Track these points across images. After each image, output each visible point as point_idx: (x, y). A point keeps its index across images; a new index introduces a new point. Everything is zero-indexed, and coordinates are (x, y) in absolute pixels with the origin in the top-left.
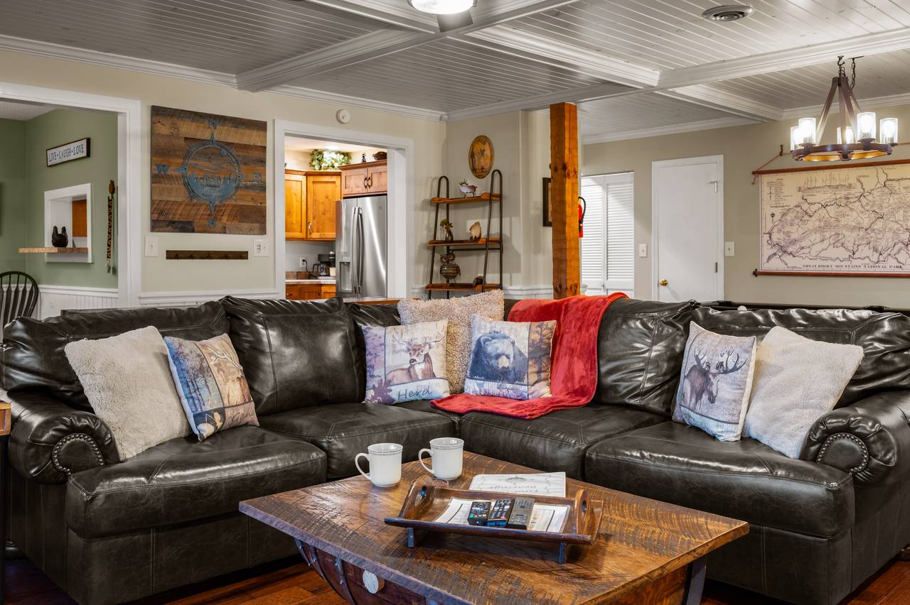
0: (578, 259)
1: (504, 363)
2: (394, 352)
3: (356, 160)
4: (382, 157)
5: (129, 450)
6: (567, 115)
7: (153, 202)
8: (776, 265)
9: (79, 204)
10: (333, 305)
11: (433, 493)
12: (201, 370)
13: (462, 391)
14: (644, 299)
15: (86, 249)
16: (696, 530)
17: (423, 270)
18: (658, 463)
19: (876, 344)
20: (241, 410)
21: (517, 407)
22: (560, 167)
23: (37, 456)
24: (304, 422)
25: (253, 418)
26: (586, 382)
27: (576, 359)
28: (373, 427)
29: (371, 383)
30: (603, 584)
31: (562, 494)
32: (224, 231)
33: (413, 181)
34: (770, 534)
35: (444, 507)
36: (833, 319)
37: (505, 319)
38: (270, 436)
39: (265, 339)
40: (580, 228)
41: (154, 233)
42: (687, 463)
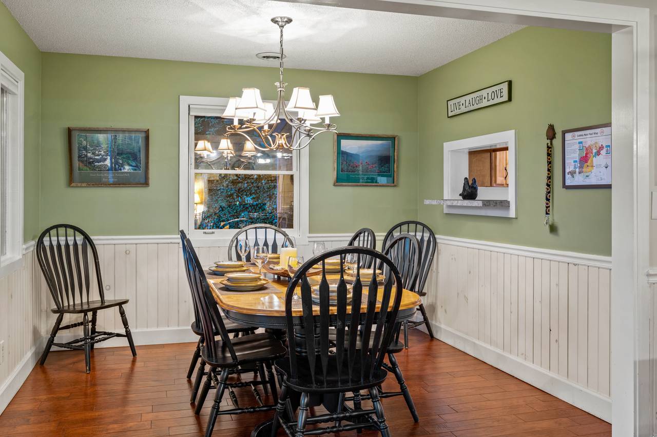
15: (508, 202)
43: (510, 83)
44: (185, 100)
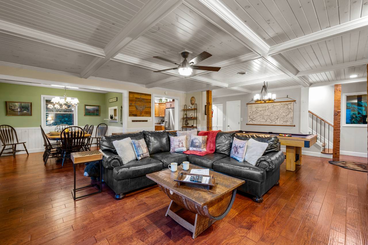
0: (212, 122)
1: (197, 144)
2: (176, 142)
3: (168, 101)
4: (173, 100)
5: (125, 162)
6: (210, 93)
7: (129, 111)
8: (251, 123)
9: (115, 110)
10: (164, 132)
11: (183, 174)
12: (139, 146)
13: (189, 149)
14: (225, 131)
15: (117, 119)
16: (235, 182)
17: (181, 123)
18: (227, 166)
19: (271, 142)
20: (146, 154)
21: (200, 153)
22: (208, 103)
23: (107, 164)
24: (158, 156)
25: (149, 155)
26: (213, 148)
27: (211, 143)
28: (172, 158)
29: (171, 148)
30: (217, 195)
31: (208, 175)
32: (143, 116)
33: (179, 106)
34: (249, 181)
35: (185, 177)
36: (262, 137)
37: (197, 135)
38: (152, 159)
39: (151, 139)
40: (212, 115)
41: (130, 117)
42: (233, 166)
43: (117, 98)
44: (42, 96)
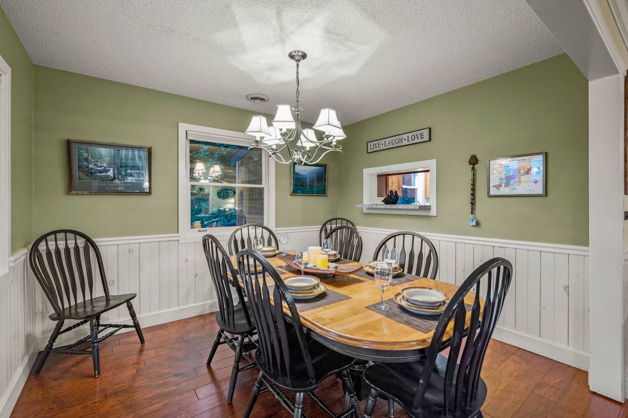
15: (429, 206)
43: (430, 129)
44: (183, 127)
